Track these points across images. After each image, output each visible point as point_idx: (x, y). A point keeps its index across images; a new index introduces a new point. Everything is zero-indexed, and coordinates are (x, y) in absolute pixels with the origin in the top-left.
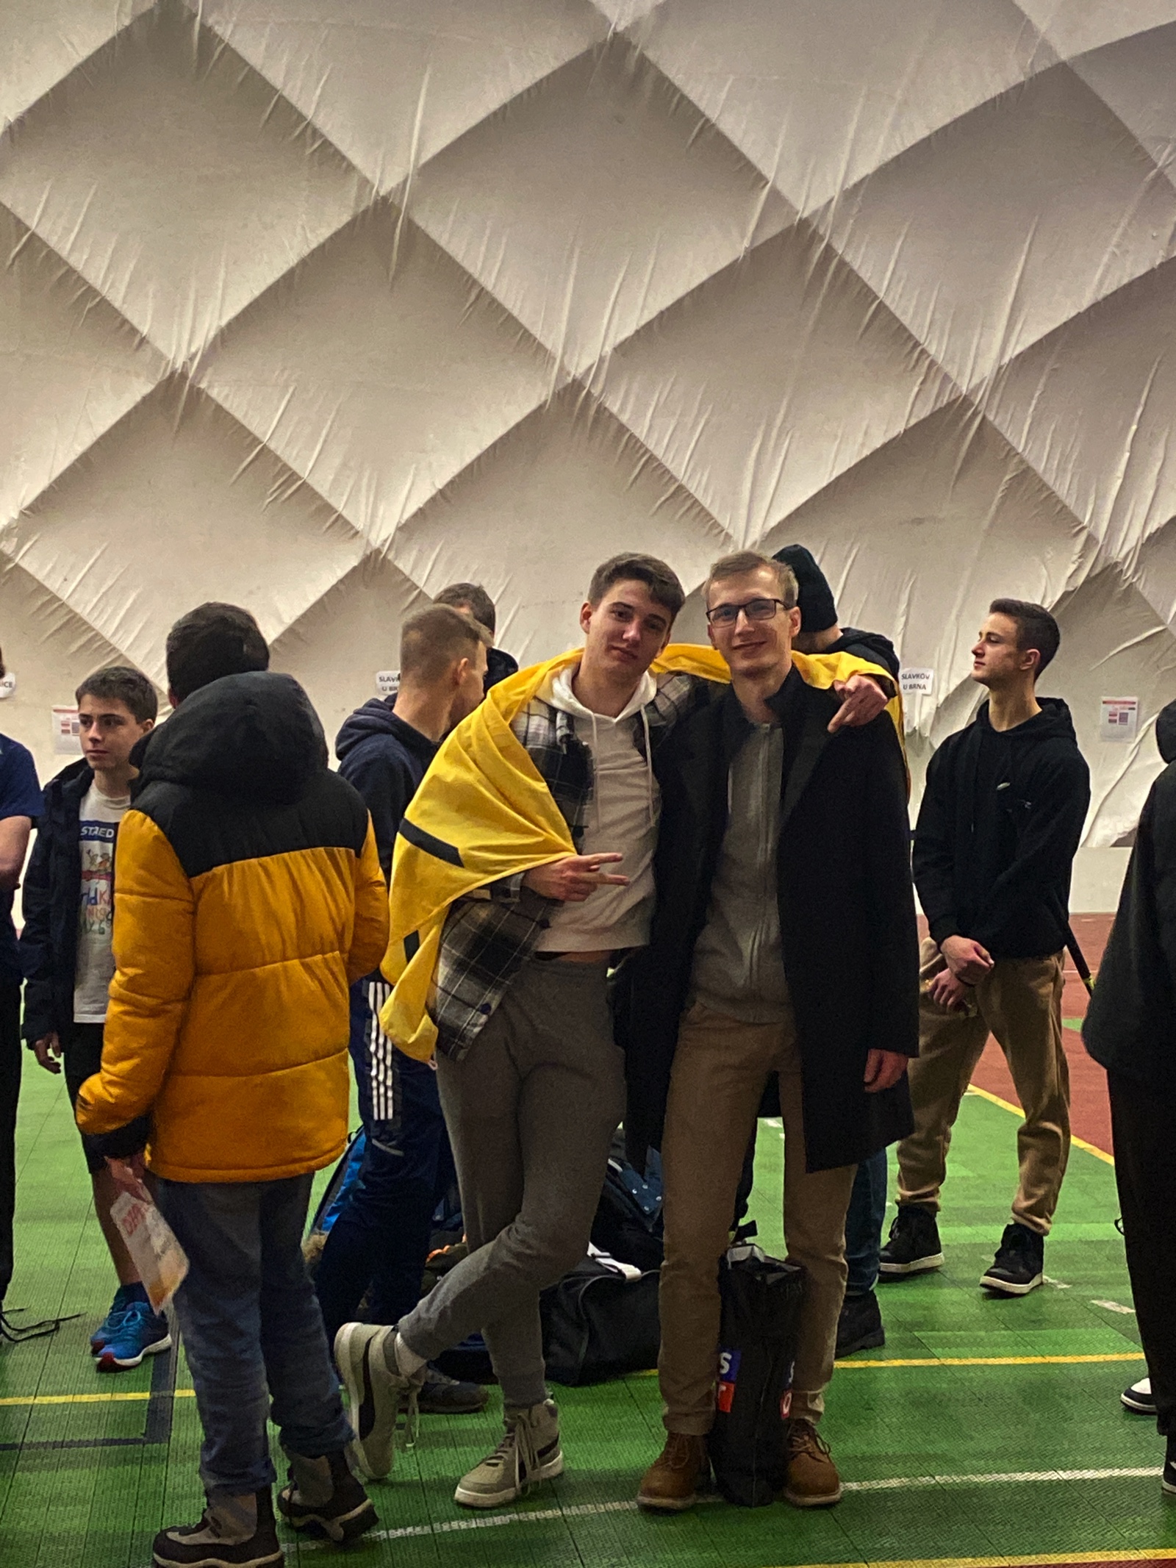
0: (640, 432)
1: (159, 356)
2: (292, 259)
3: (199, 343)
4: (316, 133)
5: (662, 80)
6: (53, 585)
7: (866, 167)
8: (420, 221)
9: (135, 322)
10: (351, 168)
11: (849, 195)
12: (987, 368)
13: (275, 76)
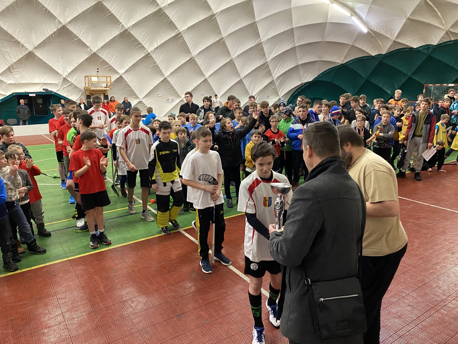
0: (236, 65)
1: (192, 55)
2: (210, 44)
3: (197, 53)
4: (220, 30)
5: (257, 27)
6: (171, 82)
7: (270, 37)
8: (225, 40)
9: (191, 50)
10: (221, 34)
11: (267, 40)
12: (270, 59)
13: (219, 24)
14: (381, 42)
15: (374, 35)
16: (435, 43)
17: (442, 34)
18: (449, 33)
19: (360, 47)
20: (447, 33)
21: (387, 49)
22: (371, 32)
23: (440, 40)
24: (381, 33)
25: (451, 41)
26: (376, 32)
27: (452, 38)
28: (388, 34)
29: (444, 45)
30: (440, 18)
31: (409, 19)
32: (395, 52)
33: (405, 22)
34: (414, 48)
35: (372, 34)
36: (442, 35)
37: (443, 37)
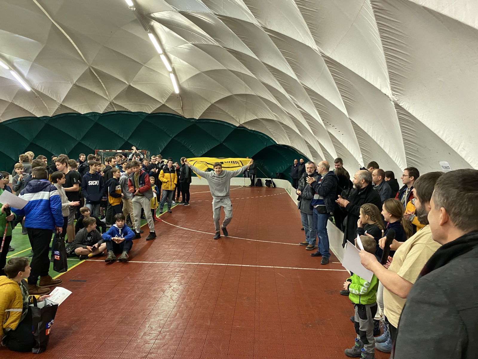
14: (46, 104)
15: (38, 96)
16: (101, 111)
17: (107, 104)
18: (113, 104)
19: (21, 106)
20: (110, 103)
21: (54, 112)
22: (34, 92)
23: (105, 109)
24: (47, 94)
25: (115, 111)
26: (40, 92)
27: (115, 109)
28: (54, 96)
29: (108, 114)
30: (104, 89)
31: (75, 85)
32: (62, 116)
33: (72, 88)
34: (82, 114)
35: (36, 93)
36: (107, 106)
37: (107, 107)
